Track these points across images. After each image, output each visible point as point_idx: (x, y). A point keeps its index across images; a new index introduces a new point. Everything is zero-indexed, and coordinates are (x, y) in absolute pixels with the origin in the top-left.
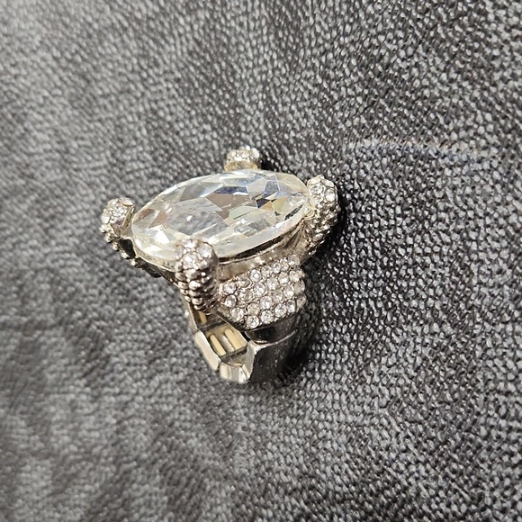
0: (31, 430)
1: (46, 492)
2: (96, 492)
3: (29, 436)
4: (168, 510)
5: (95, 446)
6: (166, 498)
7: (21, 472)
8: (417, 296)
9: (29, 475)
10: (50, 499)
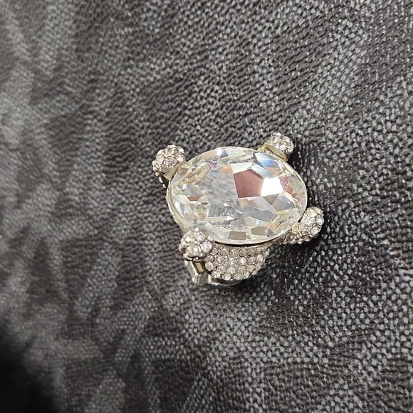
0: (56, 167)
1: (48, 209)
2: (78, 235)
3: (54, 169)
4: (115, 280)
5: (91, 210)
6: (117, 273)
7: (39, 185)
8: (323, 327)
9: (42, 191)
10: (49, 215)
